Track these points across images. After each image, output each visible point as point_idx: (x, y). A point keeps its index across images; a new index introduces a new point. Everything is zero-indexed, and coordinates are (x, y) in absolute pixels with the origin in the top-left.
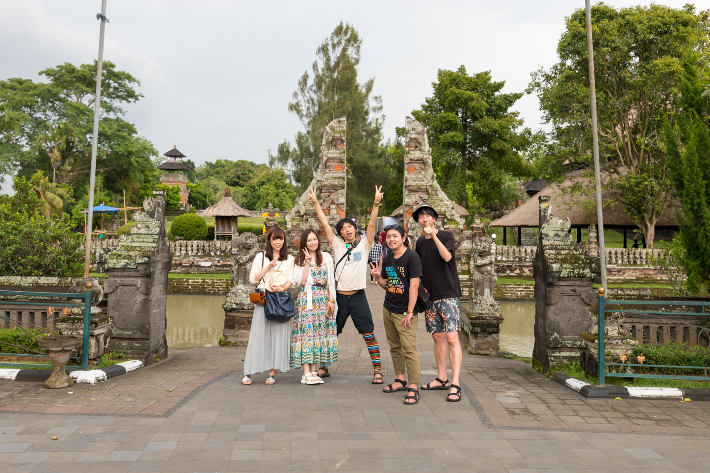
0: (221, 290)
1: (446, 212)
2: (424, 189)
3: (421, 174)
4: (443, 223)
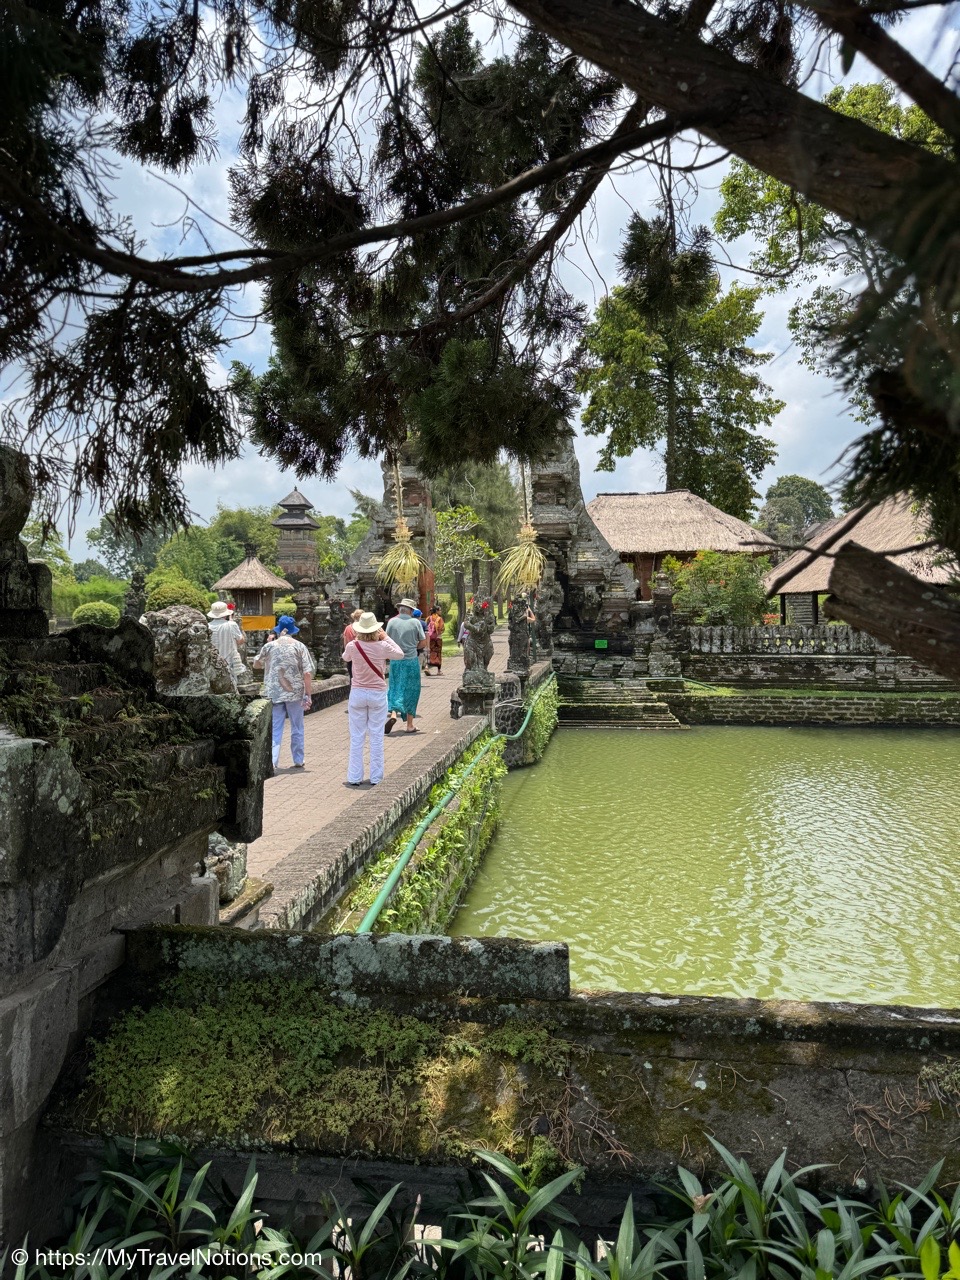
1: (602, 569)
2: (563, 530)
3: (558, 504)
4: (598, 589)
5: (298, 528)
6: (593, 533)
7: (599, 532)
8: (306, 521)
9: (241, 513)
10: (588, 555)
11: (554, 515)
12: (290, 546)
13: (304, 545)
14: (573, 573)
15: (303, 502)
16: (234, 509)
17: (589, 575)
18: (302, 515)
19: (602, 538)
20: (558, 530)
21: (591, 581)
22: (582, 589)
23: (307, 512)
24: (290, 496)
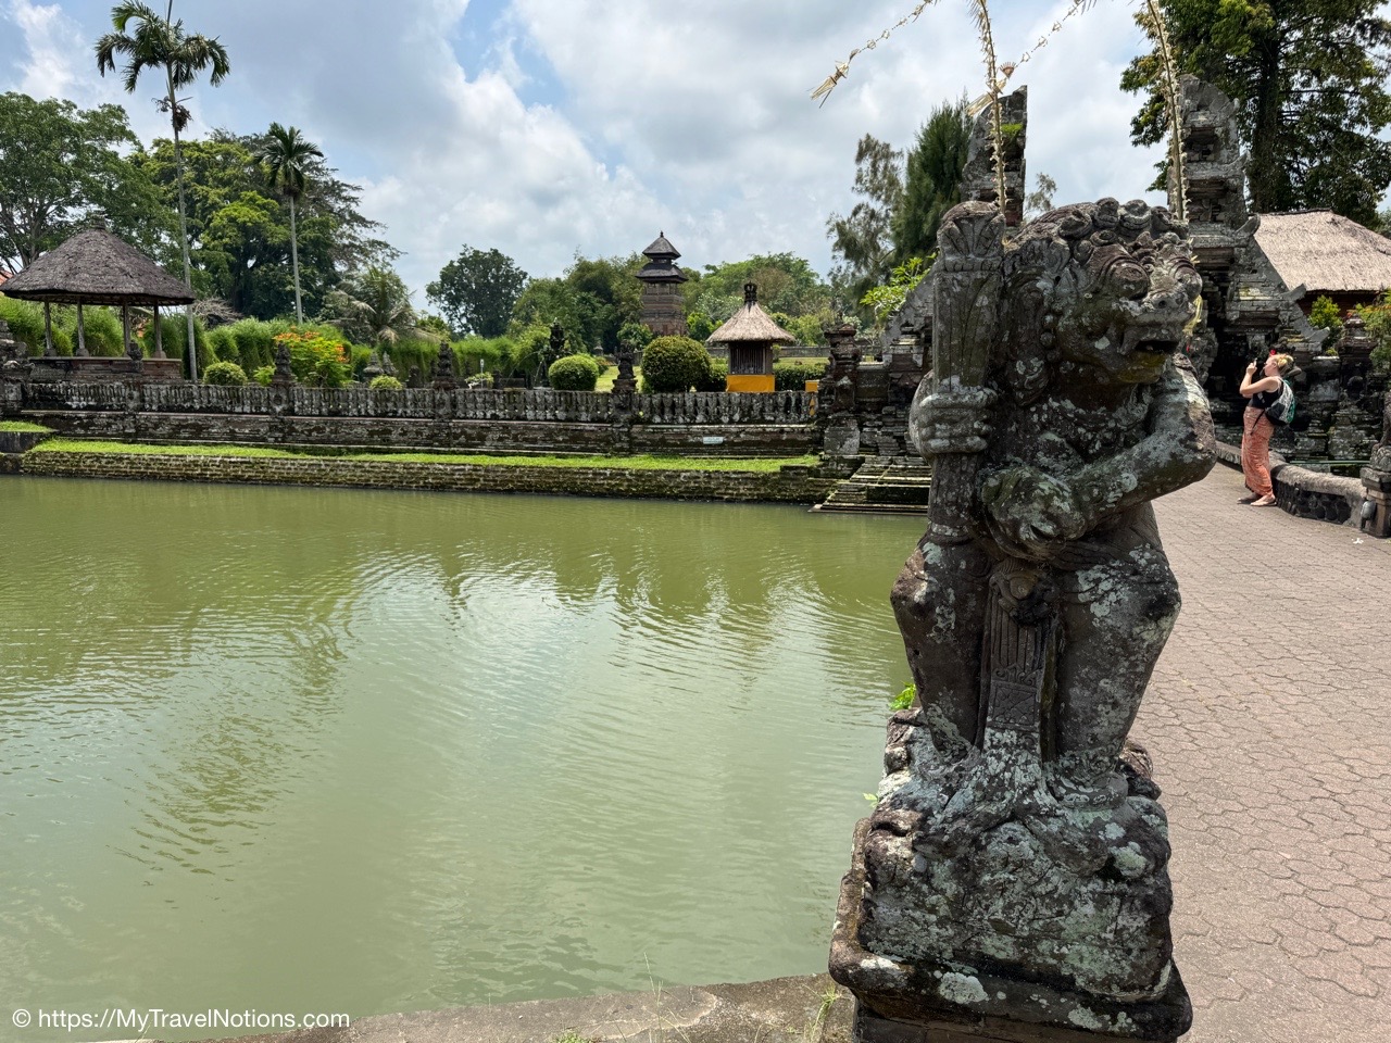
0: (742, 494)
1: (1277, 311)
2: (1223, 256)
3: (1214, 220)
4: (1267, 338)
5: (663, 281)
6: (1258, 261)
7: (1267, 260)
8: (674, 272)
9: (601, 264)
10: (1255, 292)
11: (1212, 236)
12: (655, 301)
13: (671, 301)
14: (1233, 316)
15: (671, 251)
16: (593, 260)
17: (1255, 319)
18: (669, 266)
19: (1270, 269)
20: (1215, 258)
21: (1256, 327)
22: (1245, 339)
23: (673, 262)
24: (656, 243)
